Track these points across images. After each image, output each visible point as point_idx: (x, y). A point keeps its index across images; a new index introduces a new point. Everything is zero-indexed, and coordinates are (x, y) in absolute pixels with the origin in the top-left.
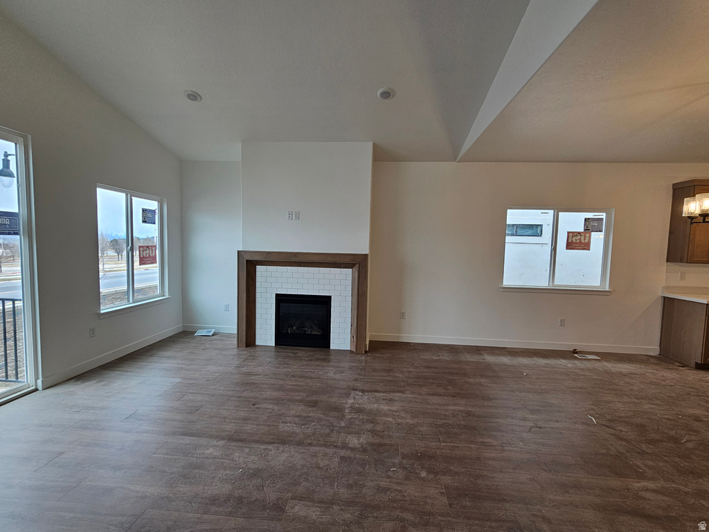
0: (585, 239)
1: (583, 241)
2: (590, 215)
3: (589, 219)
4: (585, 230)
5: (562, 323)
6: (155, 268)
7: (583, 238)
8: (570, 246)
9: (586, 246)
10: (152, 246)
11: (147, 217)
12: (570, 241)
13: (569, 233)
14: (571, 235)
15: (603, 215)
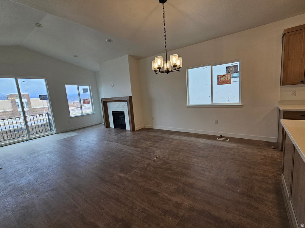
0: (228, 78)
1: (227, 79)
2: (229, 65)
3: (229, 67)
4: (227, 73)
5: (217, 122)
6: (90, 105)
7: (226, 78)
8: (219, 83)
9: (229, 82)
10: (88, 99)
11: (85, 91)
12: (219, 80)
13: (218, 76)
14: (219, 77)
15: (238, 63)
